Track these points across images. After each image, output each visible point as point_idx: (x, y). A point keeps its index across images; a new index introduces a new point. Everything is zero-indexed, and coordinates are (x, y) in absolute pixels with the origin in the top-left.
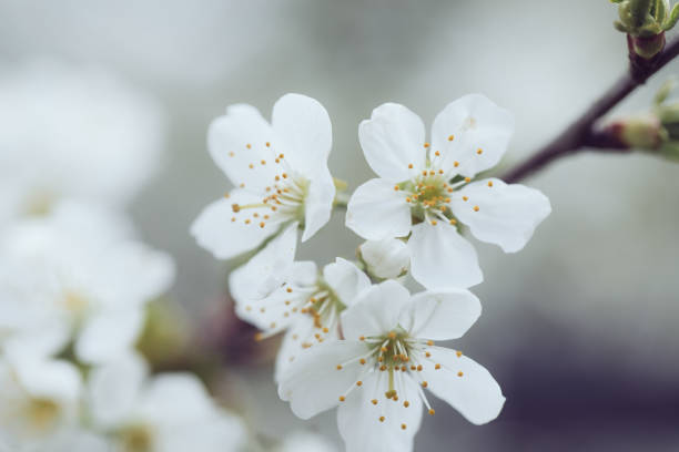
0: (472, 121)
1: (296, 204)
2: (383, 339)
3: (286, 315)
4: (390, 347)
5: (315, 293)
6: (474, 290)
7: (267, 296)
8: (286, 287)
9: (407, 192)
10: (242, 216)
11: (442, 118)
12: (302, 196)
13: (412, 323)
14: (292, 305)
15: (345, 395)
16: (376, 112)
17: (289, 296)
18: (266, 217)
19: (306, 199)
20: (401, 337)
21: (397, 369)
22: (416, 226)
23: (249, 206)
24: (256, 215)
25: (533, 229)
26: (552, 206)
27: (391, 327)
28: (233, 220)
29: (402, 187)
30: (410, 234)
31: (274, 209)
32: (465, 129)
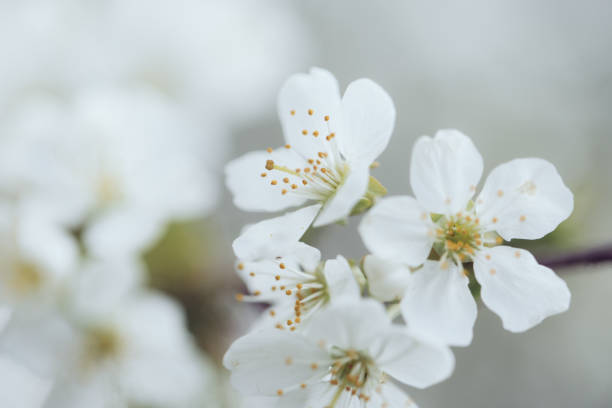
0: (532, 187)
1: (328, 187)
2: (347, 354)
3: (274, 289)
4: (350, 366)
5: (311, 281)
6: (456, 350)
7: (256, 260)
8: (280, 262)
9: (437, 226)
10: (272, 175)
11: (503, 170)
12: (338, 183)
13: (381, 352)
14: (281, 282)
15: (285, 390)
16: (441, 134)
17: (280, 272)
18: (294, 187)
19: (339, 187)
20: (364, 360)
21: (348, 389)
22: (430, 261)
23: (284, 169)
24: (286, 181)
25: (542, 318)
26: (571, 305)
27: (359, 346)
28: (264, 175)
29: (436, 218)
30: (422, 266)
31: (305, 182)
32: (522, 192)
